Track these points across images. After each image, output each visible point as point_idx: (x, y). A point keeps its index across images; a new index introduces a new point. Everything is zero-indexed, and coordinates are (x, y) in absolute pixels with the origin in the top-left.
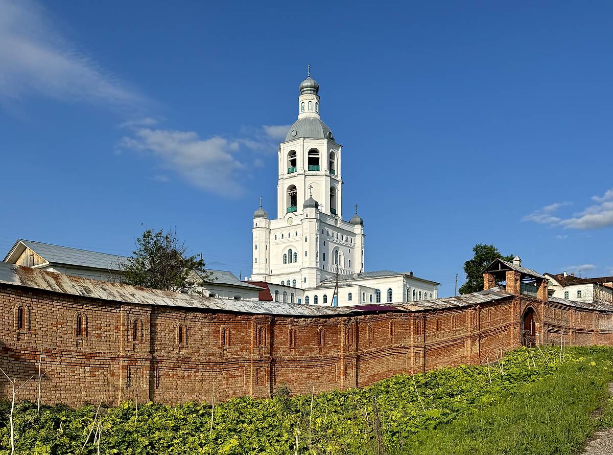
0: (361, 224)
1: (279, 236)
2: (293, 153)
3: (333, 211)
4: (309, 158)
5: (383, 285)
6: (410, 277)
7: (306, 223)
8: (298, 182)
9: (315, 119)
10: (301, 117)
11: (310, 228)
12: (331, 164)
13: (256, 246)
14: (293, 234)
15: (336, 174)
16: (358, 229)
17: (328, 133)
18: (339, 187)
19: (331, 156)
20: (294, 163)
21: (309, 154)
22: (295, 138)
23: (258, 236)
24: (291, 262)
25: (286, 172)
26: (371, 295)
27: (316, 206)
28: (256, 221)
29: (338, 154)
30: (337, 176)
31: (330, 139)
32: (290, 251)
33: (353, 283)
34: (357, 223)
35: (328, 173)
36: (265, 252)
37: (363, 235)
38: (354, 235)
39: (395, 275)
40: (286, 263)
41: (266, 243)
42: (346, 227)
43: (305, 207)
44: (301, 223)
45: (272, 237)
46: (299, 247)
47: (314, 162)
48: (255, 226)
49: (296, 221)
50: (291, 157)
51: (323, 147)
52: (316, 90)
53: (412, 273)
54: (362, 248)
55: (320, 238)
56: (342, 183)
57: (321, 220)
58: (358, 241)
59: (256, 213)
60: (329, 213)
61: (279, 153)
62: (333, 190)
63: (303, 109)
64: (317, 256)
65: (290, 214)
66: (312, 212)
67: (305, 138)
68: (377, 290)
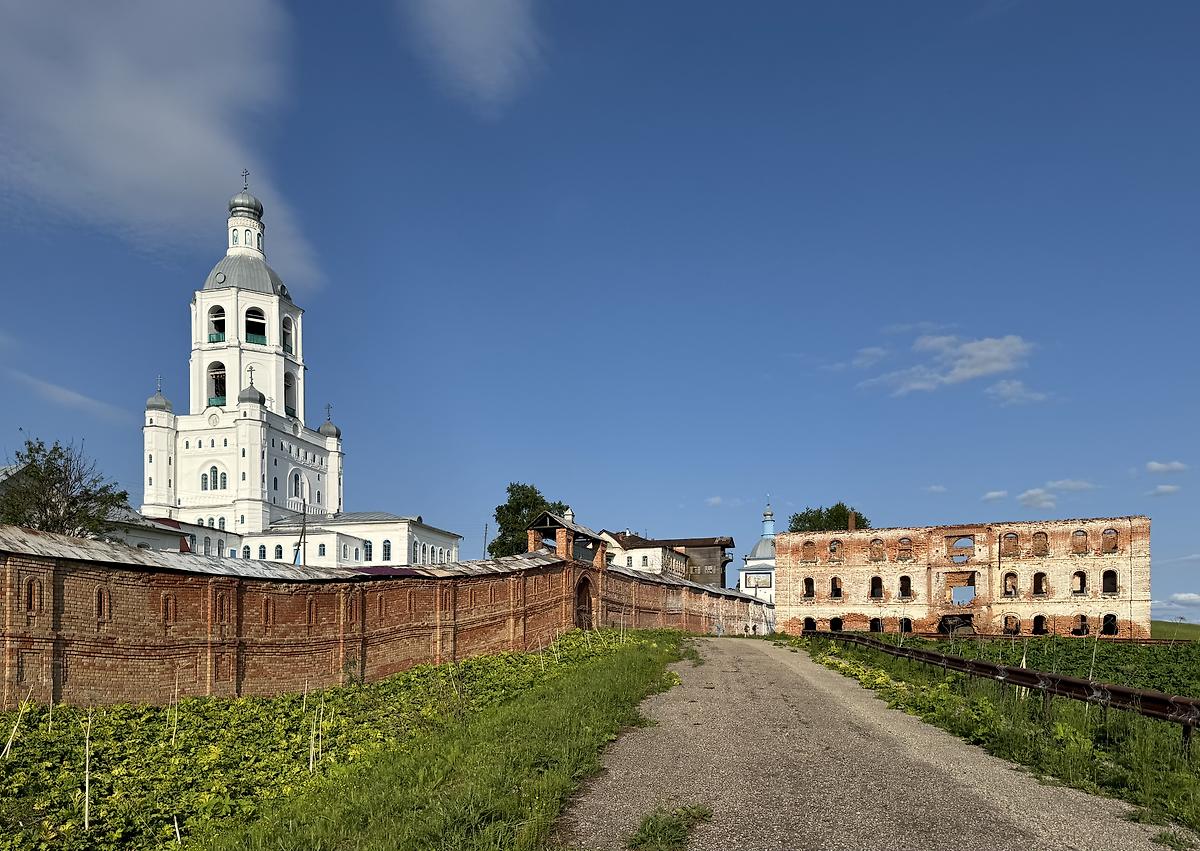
0: (338, 435)
1: (194, 443)
2: (218, 311)
3: (291, 411)
4: (247, 322)
5: (376, 534)
6: (417, 525)
7: (244, 427)
8: (229, 358)
9: (256, 260)
10: (232, 252)
11: (251, 435)
12: (285, 337)
13: (151, 456)
14: (219, 442)
15: (294, 353)
16: (331, 444)
17: (279, 287)
18: (300, 373)
19: (286, 324)
20: (220, 326)
21: (247, 316)
22: (223, 285)
23: (154, 440)
24: (215, 487)
25: (206, 339)
26: (357, 550)
27: (262, 400)
28: (149, 414)
29: (298, 324)
30: (295, 357)
31: (284, 297)
32: (214, 470)
33: (326, 528)
34: (330, 435)
35: (281, 350)
36: (168, 469)
37: (341, 454)
38: (326, 452)
39: (395, 520)
40: (206, 489)
41: (169, 453)
42: (313, 440)
43: (241, 400)
44: (233, 425)
45: (181, 443)
46: (229, 465)
47: (255, 330)
48: (148, 423)
49: (226, 420)
50: (216, 317)
51: (271, 307)
52: (256, 212)
53: (420, 518)
54: (339, 474)
55: (268, 453)
56: (305, 368)
57: (270, 423)
58: (333, 462)
59: (151, 401)
60: (284, 415)
61: (192, 305)
62: (289, 379)
63: (235, 239)
64: (263, 481)
65: (214, 409)
66: (253, 410)
67: (239, 289)
68: (366, 541)
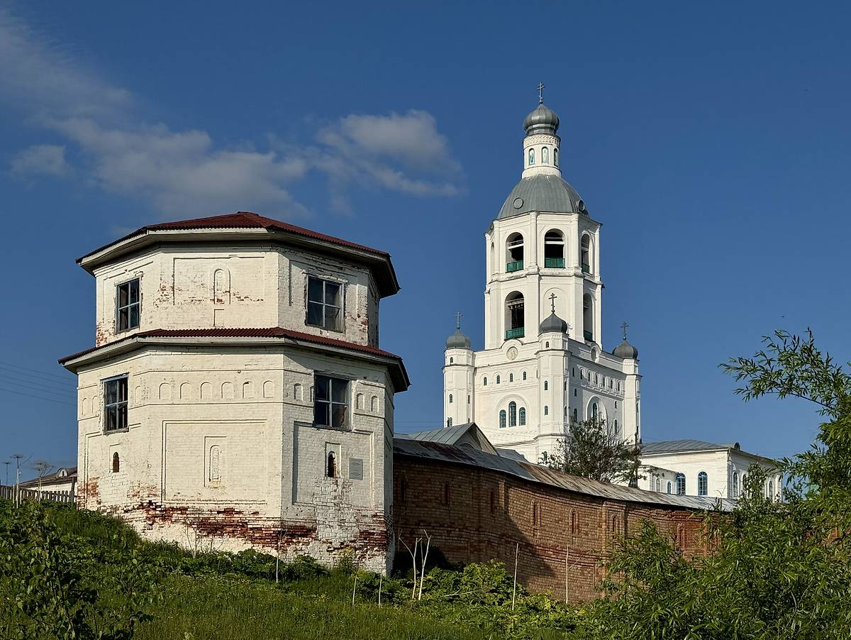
0: (634, 357)
1: (492, 380)
2: (517, 238)
3: (588, 335)
4: (546, 245)
6: (737, 453)
7: (547, 358)
8: (527, 287)
9: (553, 178)
10: (528, 173)
11: (554, 366)
12: (583, 254)
13: (451, 396)
14: (518, 376)
15: (591, 272)
16: (628, 366)
17: (577, 203)
18: (598, 293)
19: (584, 241)
20: (517, 254)
21: (546, 240)
22: (520, 212)
23: (453, 380)
24: (513, 424)
25: (503, 268)
26: (669, 484)
27: (563, 328)
28: (449, 353)
29: (596, 236)
30: (593, 276)
31: (582, 213)
32: (513, 405)
34: (627, 356)
35: (579, 271)
36: (468, 407)
37: (639, 377)
38: (622, 376)
40: (504, 426)
41: (468, 391)
42: (611, 364)
43: (544, 329)
44: (535, 357)
45: (479, 379)
46: (529, 399)
47: (554, 253)
48: (448, 362)
49: (528, 352)
50: (513, 244)
51: (569, 226)
52: (553, 127)
53: (737, 445)
54: (637, 401)
55: (570, 383)
56: (603, 287)
57: (571, 351)
58: (630, 387)
59: (452, 339)
60: (583, 341)
61: (487, 235)
62: (587, 299)
63: (532, 159)
64: (565, 414)
65: (512, 342)
66: (555, 339)
67: (539, 213)
68: (678, 475)
